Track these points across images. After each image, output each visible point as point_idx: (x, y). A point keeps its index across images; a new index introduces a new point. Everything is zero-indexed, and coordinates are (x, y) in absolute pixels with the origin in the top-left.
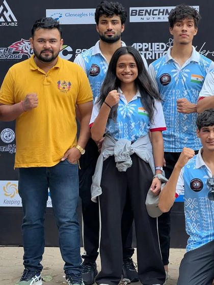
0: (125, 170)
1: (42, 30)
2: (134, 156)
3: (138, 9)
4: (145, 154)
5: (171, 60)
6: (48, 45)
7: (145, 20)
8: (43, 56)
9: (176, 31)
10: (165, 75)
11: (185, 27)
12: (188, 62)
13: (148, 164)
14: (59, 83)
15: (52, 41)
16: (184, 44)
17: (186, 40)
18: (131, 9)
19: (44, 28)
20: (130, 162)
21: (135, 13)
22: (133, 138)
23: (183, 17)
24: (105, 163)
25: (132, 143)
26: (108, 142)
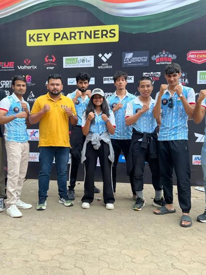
0: (98, 149)
1: (52, 79)
2: (102, 142)
3: (107, 78)
4: (107, 140)
5: (117, 97)
6: (56, 87)
7: (110, 83)
8: (53, 92)
9: (117, 84)
10: (114, 103)
11: (121, 82)
12: (125, 97)
13: (108, 145)
14: (62, 106)
15: (58, 85)
16: (121, 89)
17: (122, 88)
18: (104, 78)
19: (54, 78)
20: (99, 144)
21: (106, 80)
22: (101, 133)
23: (120, 76)
24: (87, 144)
25: (100, 135)
26: (90, 135)
